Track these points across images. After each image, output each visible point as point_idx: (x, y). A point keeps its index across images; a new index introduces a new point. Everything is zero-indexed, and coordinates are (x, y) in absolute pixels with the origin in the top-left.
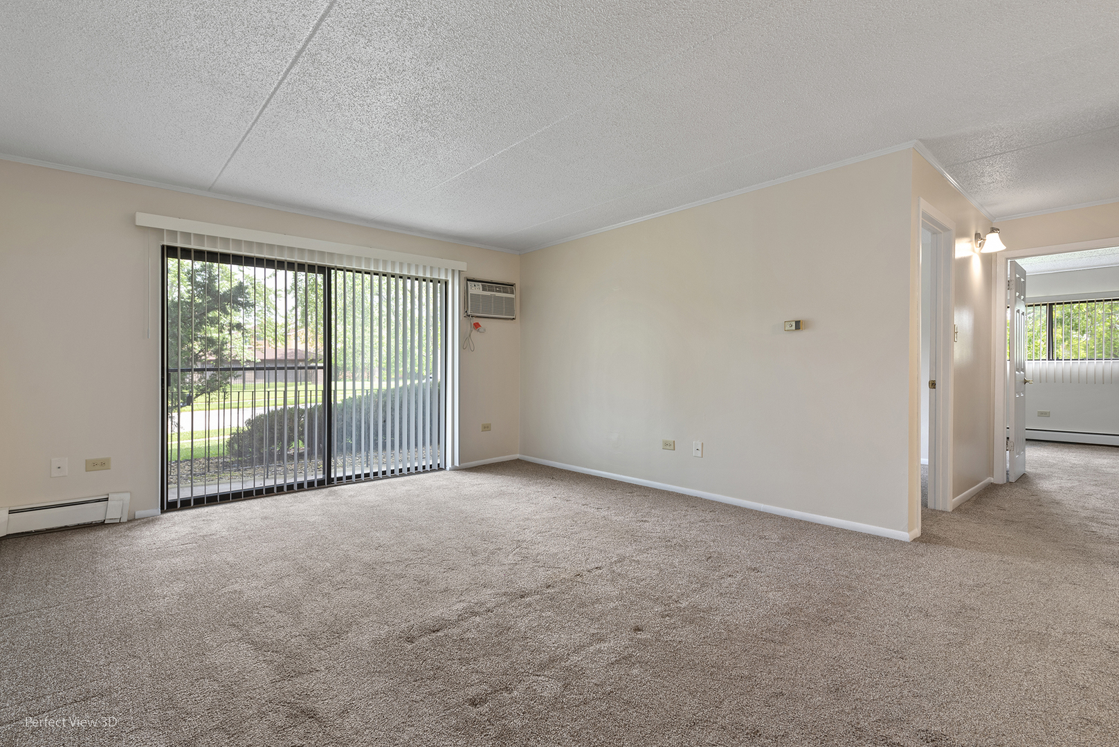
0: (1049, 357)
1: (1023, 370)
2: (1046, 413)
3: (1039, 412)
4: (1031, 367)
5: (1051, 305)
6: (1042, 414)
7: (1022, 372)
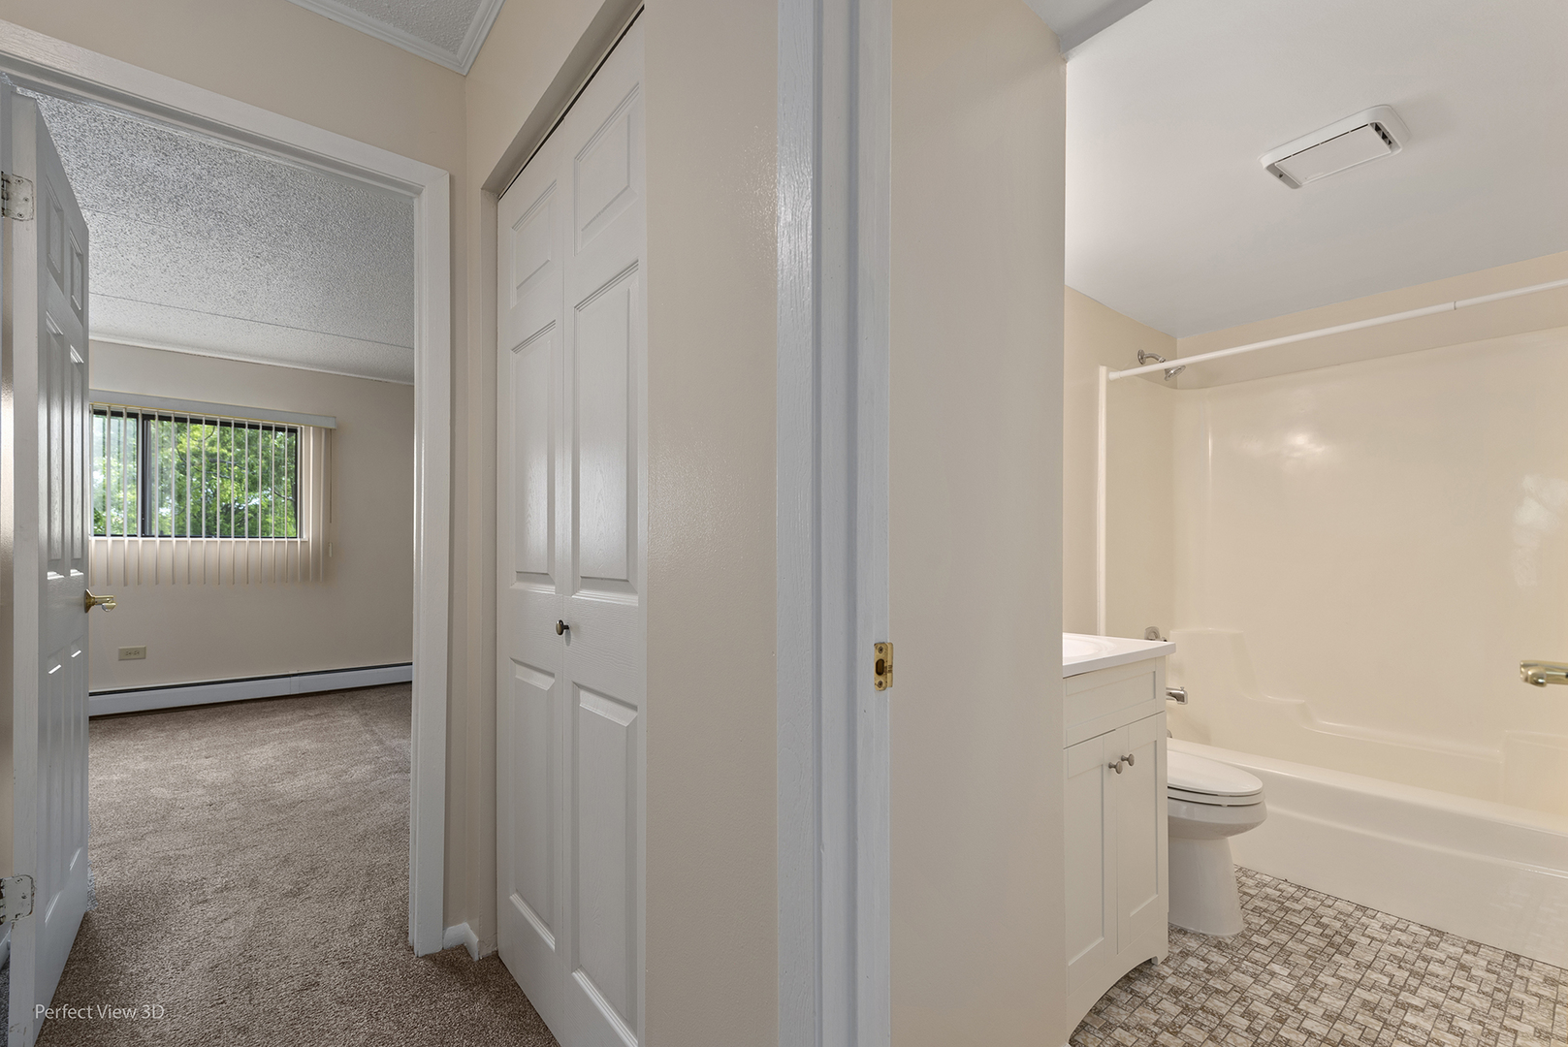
0: (143, 531)
1: (81, 563)
2: (136, 652)
3: (120, 650)
4: (100, 549)
5: (148, 417)
6: (130, 655)
7: (74, 573)
